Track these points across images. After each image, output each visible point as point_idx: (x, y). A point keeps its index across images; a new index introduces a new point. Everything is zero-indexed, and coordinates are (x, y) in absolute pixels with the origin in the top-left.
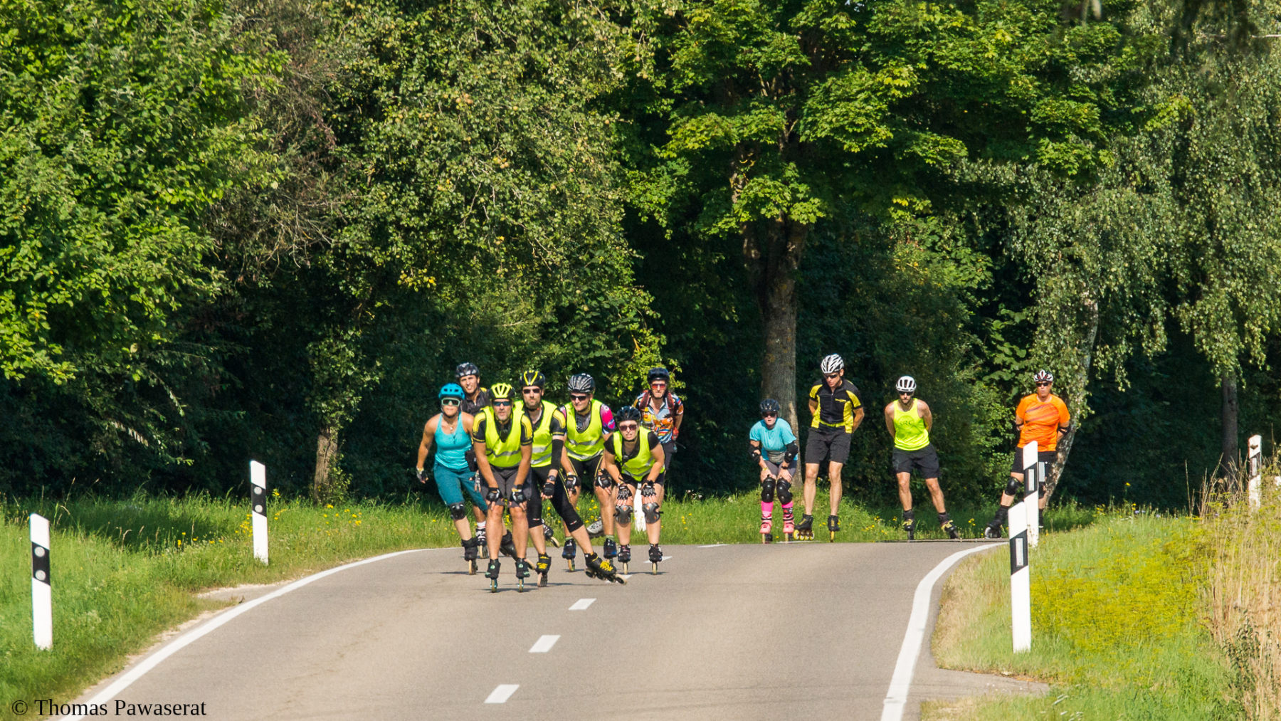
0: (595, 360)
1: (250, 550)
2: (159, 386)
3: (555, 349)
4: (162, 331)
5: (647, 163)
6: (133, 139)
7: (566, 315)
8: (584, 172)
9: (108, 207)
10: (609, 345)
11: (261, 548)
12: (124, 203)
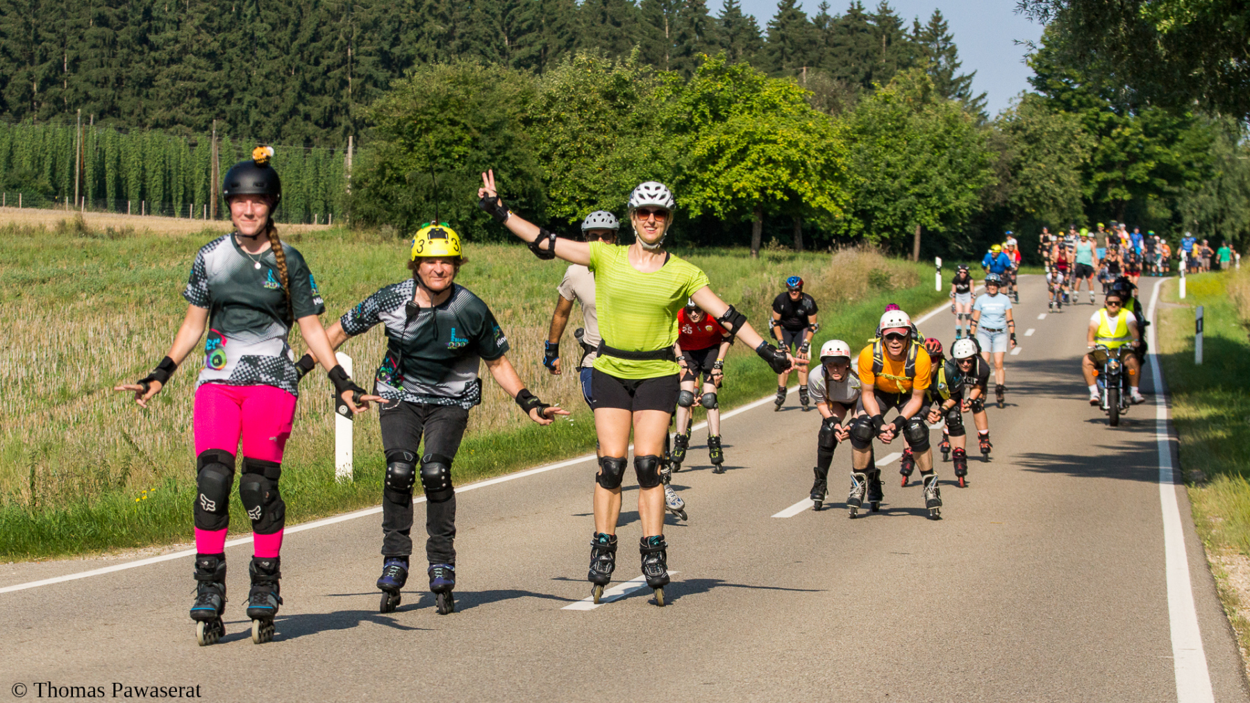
2: (965, 235)
4: (967, 220)
8: (1072, 185)
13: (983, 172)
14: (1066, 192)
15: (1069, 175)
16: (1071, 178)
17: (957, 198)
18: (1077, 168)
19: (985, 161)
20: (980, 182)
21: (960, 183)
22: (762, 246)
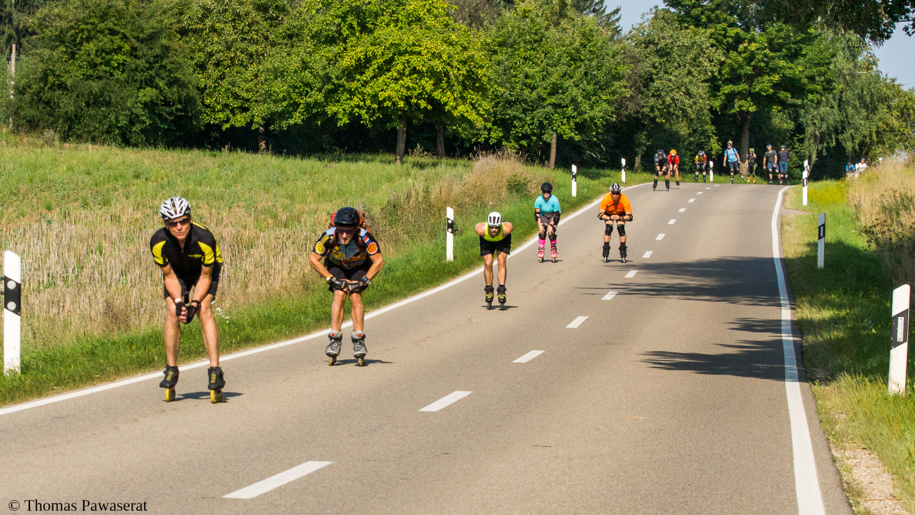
0: (701, 142)
1: (621, 179)
2: (599, 144)
3: (692, 139)
4: (601, 129)
5: (715, 96)
6: (596, 84)
7: (695, 131)
8: (701, 96)
9: (589, 99)
10: (705, 138)
11: (623, 179)
12: (593, 98)
13: (617, 84)
14: (695, 103)
15: (698, 87)
16: (700, 90)
17: (592, 109)
18: (705, 81)
19: (619, 74)
20: (613, 93)
21: (595, 95)
22: (406, 152)
